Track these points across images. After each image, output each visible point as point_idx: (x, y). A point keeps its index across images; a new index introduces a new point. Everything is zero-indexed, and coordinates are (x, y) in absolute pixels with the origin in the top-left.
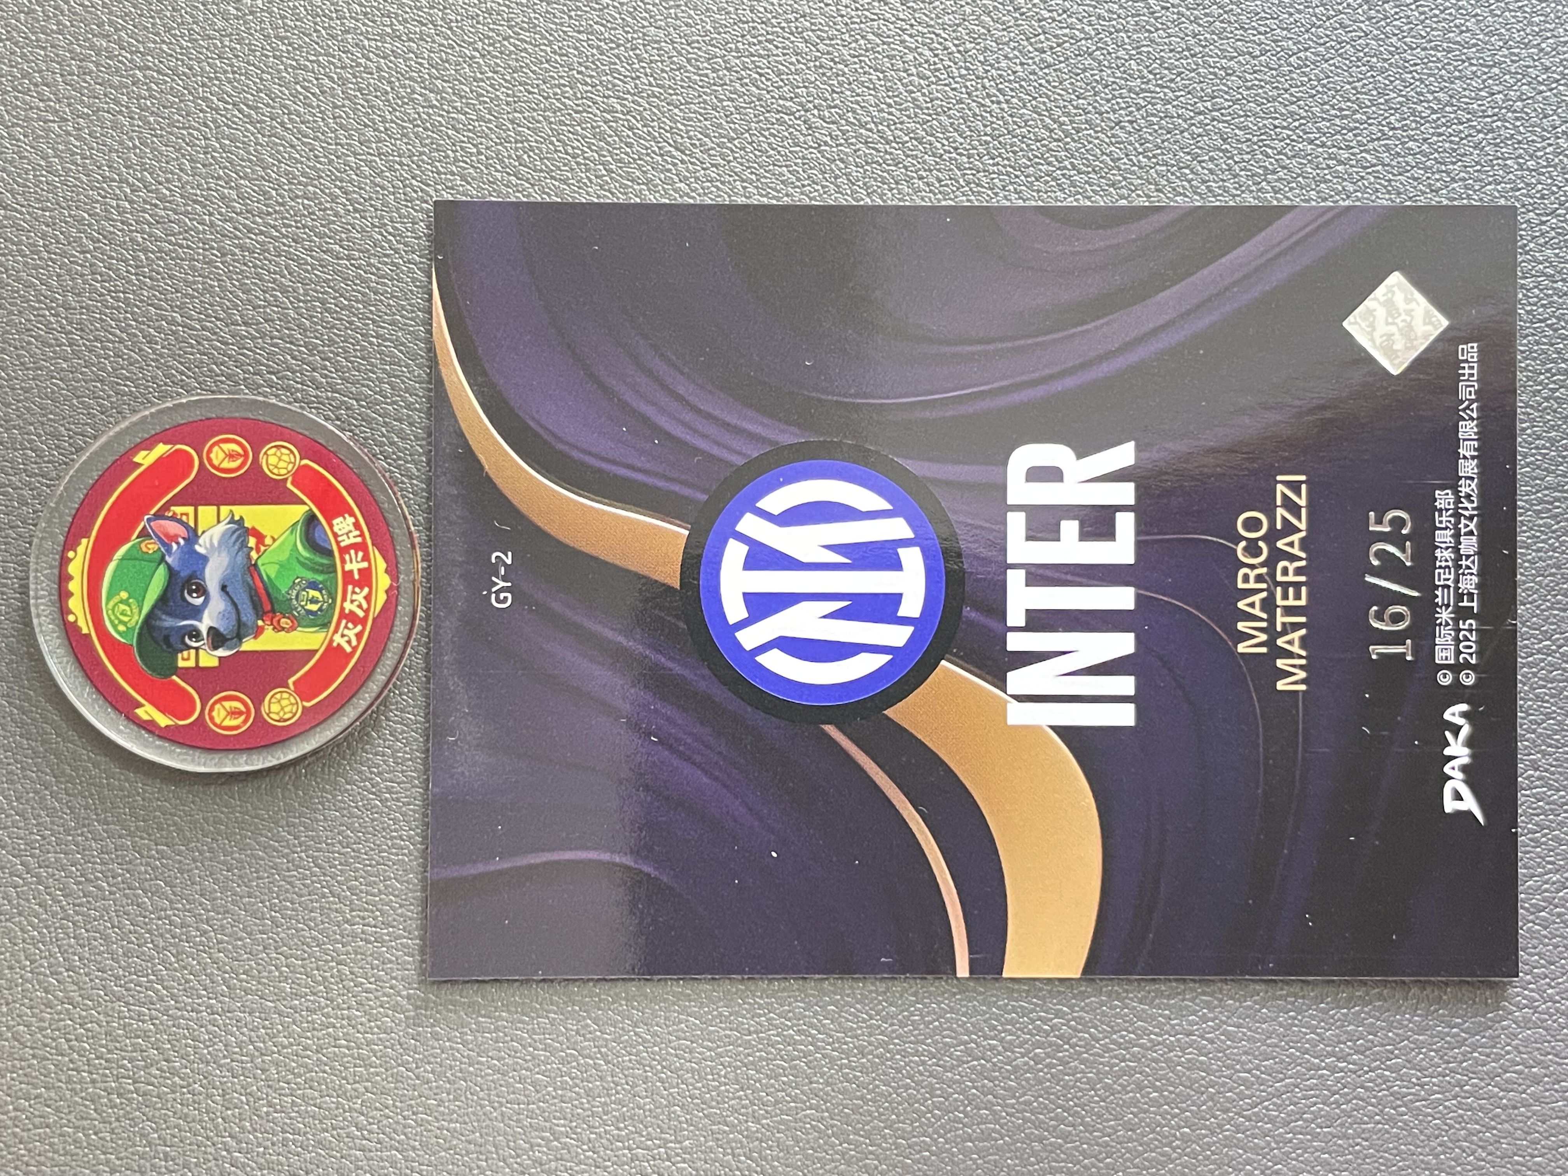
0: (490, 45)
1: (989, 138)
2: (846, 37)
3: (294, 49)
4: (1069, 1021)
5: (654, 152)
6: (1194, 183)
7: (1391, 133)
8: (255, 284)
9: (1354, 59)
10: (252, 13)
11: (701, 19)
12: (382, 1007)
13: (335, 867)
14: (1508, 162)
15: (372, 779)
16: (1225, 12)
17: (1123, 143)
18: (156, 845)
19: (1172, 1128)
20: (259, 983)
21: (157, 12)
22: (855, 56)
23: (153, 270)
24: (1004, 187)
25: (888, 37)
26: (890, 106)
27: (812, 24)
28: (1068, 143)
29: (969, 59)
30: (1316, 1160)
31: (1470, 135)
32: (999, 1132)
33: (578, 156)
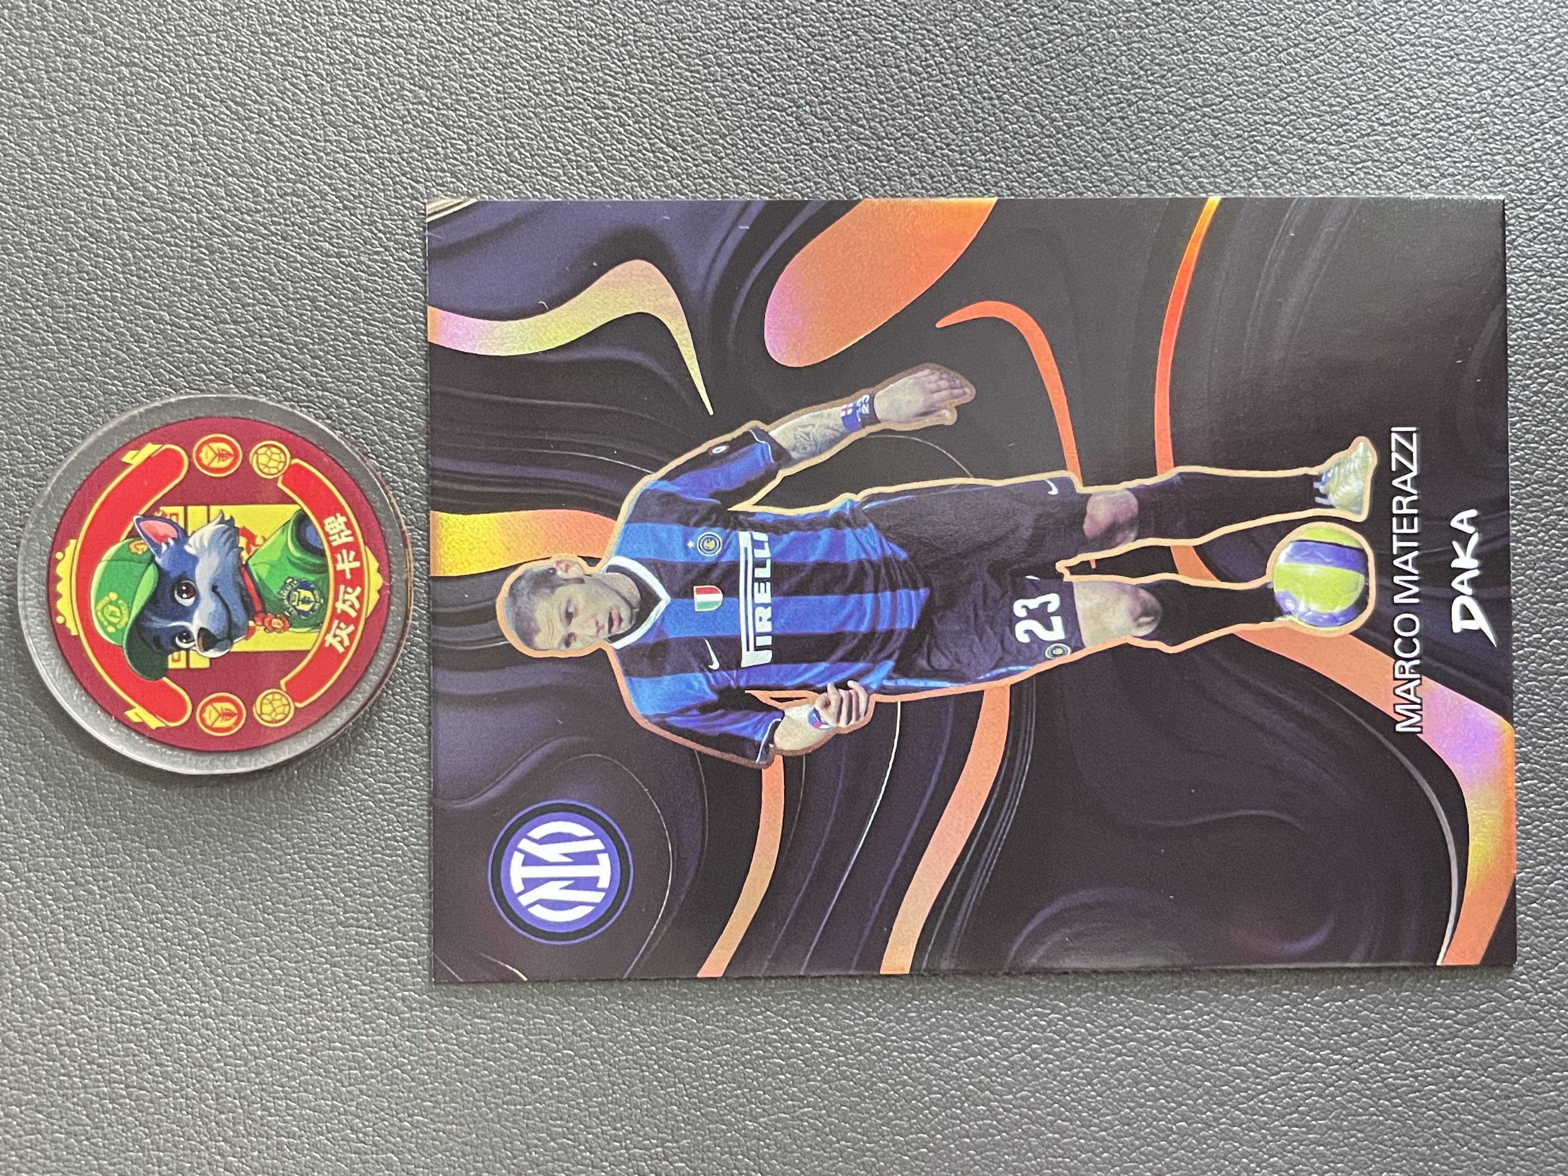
0: (479, 41)
1: (981, 135)
2: (838, 33)
3: (282, 45)
4: (1065, 1016)
5: (645, 149)
6: (1186, 179)
7: (1380, 129)
8: (245, 282)
9: (1343, 54)
10: (239, 9)
11: (692, 15)
12: (376, 1008)
13: (328, 868)
14: (1496, 158)
15: (365, 780)
16: (1215, 8)
17: (1114, 139)
18: (147, 848)
19: (1169, 1122)
20: (252, 986)
21: (143, 8)
22: (846, 53)
23: (141, 269)
24: (996, 183)
25: (880, 33)
26: (881, 102)
27: (803, 20)
28: (1060, 139)
29: (960, 55)
30: (1311, 1152)
31: (1459, 131)
32: (995, 1128)
33: (569, 152)
